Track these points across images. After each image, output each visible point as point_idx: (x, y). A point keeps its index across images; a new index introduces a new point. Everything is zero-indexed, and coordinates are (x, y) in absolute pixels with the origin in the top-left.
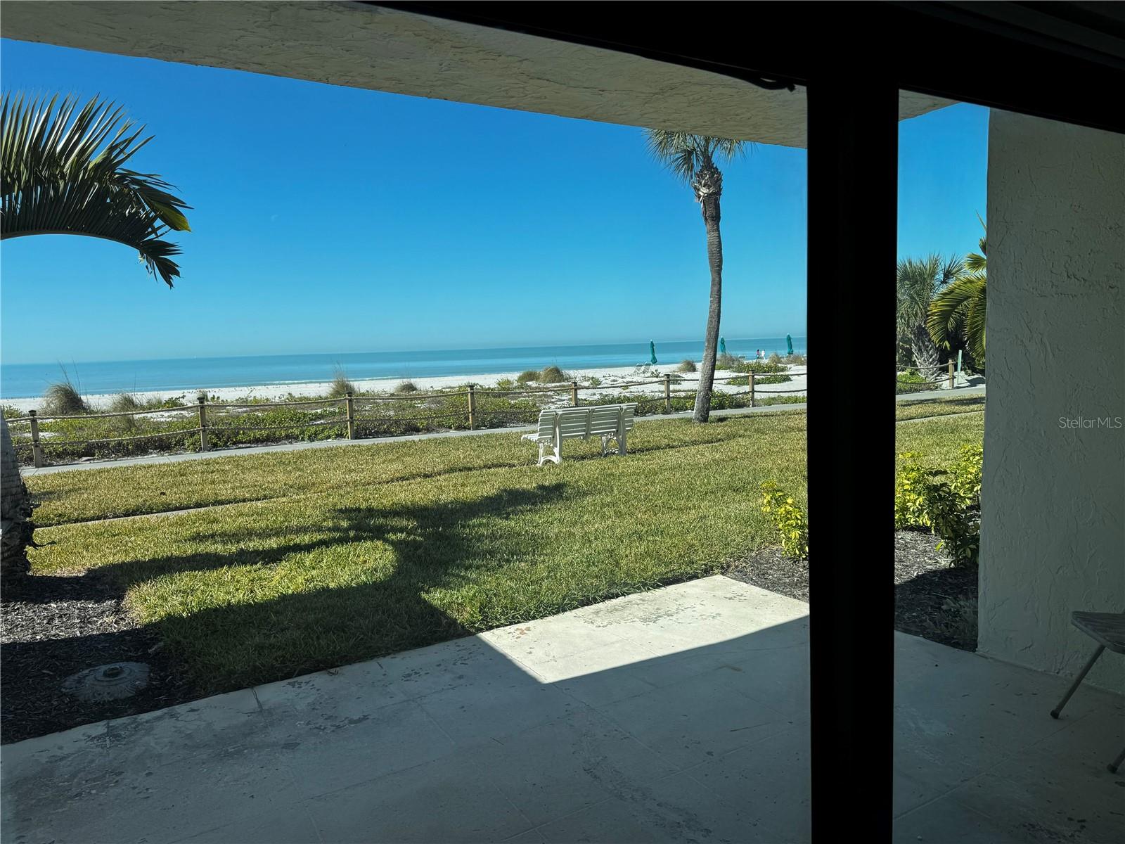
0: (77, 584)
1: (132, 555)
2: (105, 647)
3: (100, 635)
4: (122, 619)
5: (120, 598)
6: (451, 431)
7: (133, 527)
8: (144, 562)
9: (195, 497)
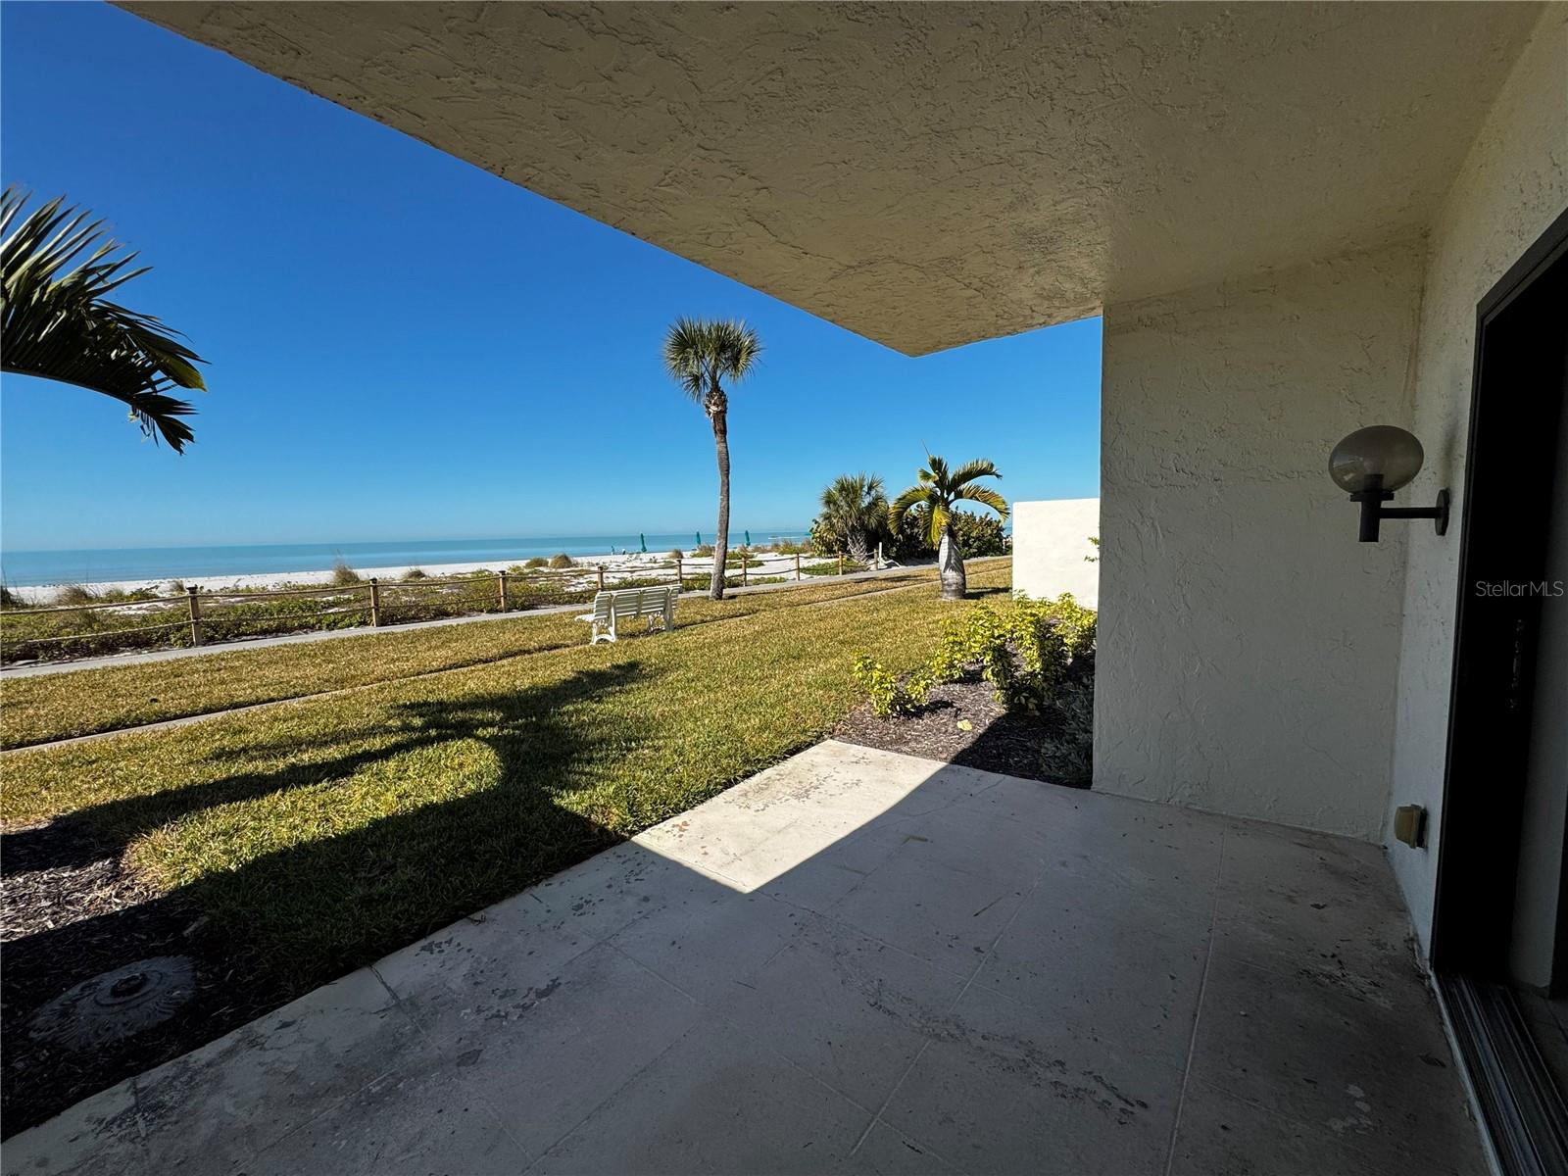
0: (37, 844)
1: (127, 788)
2: (103, 941)
3: (90, 920)
4: (128, 888)
5: (117, 854)
6: (483, 614)
7: (119, 749)
8: (150, 797)
9: (203, 702)
